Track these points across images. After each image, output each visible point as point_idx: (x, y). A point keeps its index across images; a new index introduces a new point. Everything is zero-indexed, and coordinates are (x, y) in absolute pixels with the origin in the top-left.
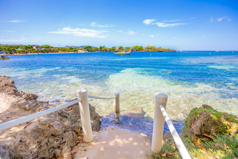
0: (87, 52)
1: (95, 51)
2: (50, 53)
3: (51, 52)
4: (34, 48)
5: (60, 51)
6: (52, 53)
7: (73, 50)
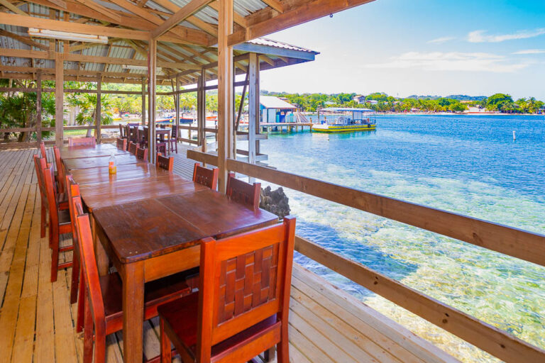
0: (498, 113)
1: (526, 110)
2: (389, 114)
3: (394, 111)
4: (356, 99)
5: (412, 109)
6: (393, 114)
7: (450, 107)
